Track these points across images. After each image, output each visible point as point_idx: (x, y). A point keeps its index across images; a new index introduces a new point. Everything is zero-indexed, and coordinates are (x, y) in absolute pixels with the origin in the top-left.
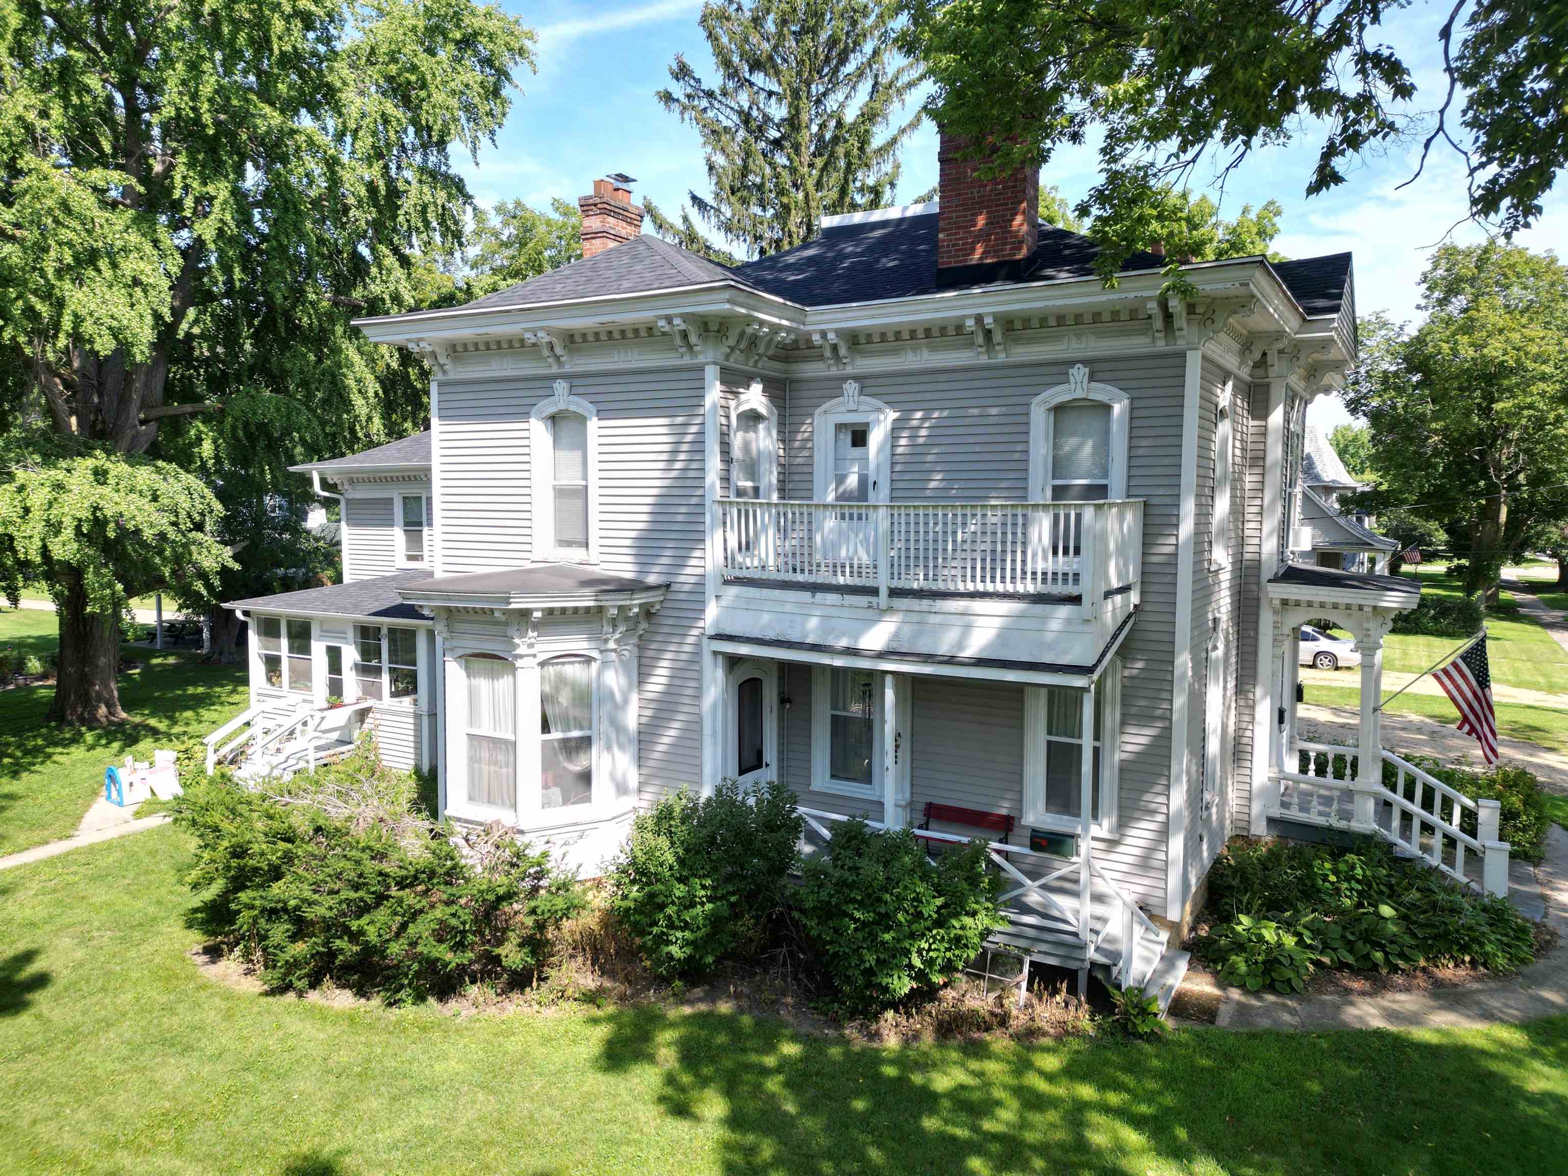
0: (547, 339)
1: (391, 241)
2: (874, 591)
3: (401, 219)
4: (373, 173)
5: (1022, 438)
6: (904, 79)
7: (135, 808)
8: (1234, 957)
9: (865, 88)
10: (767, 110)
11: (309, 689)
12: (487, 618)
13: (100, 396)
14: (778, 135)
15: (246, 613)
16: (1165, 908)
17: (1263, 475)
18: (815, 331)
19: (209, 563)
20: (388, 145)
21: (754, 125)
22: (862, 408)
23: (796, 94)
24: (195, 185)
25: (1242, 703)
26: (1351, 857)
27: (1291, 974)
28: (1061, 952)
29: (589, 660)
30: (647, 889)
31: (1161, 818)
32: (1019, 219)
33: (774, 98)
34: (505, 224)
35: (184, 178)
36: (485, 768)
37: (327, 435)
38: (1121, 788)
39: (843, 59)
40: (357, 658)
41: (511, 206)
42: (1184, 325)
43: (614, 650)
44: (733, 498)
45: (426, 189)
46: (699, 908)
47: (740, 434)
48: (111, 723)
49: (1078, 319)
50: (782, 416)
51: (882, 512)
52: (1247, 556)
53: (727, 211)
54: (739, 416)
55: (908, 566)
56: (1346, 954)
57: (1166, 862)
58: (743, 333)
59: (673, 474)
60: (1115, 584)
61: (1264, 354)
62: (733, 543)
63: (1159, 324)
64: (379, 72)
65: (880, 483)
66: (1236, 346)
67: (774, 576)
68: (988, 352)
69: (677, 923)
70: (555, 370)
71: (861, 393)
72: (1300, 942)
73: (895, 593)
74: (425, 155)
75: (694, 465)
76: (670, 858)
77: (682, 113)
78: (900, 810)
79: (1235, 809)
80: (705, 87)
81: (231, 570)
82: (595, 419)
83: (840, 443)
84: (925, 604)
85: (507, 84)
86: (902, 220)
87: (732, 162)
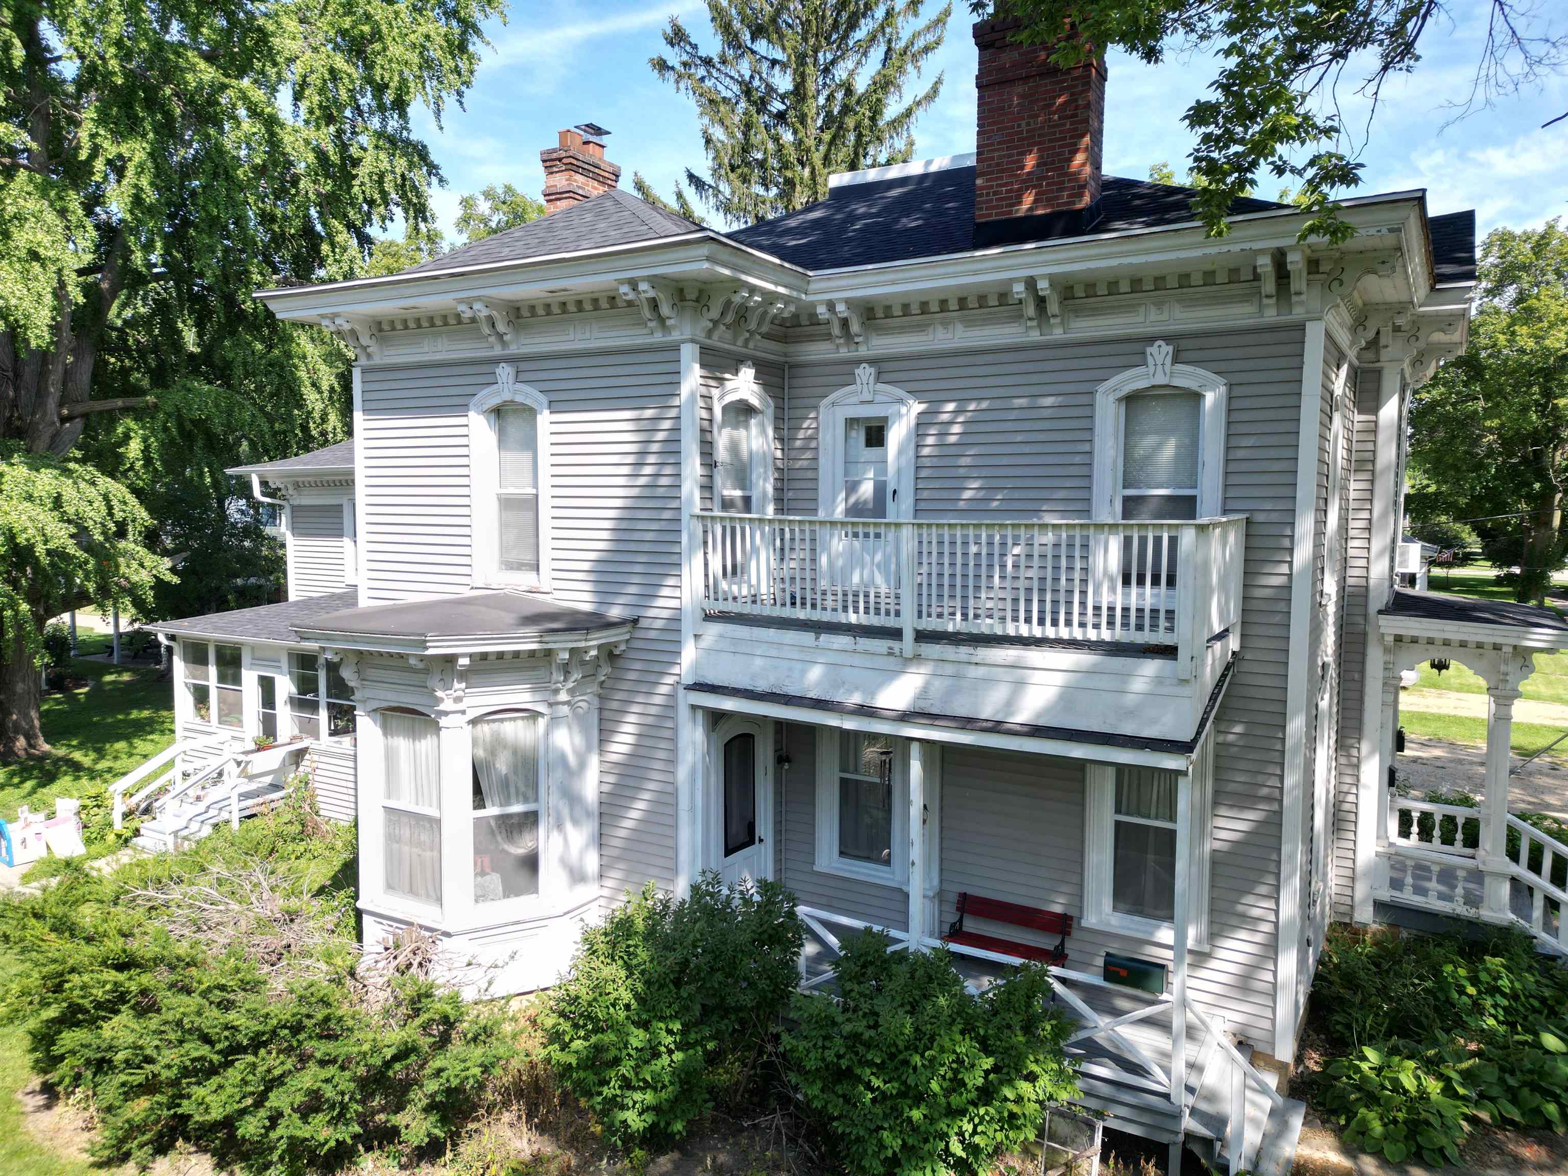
0: (484, 312)
1: (345, 215)
2: (896, 634)
3: (356, 189)
4: (325, 137)
5: (1085, 436)
6: (920, 43)
7: (25, 869)
8: (1363, 1111)
9: (877, 53)
10: (770, 80)
11: (240, 723)
12: (401, 663)
13: (17, 389)
14: (782, 107)
15: (172, 638)
16: (1272, 1044)
17: (1372, 482)
18: (821, 302)
19: (143, 577)
20: (341, 107)
21: (756, 95)
22: (879, 398)
23: (801, 59)
24: (106, 144)
25: (1343, 760)
26: (1494, 962)
27: (1443, 1141)
28: (1146, 1119)
29: (534, 715)
30: (593, 1039)
31: (1267, 928)
32: (1080, 158)
33: (777, 67)
34: (495, 209)
35: (93, 136)
36: (406, 849)
37: (275, 434)
38: (1212, 886)
39: (853, 25)
40: (294, 690)
41: (500, 191)
42: (1304, 287)
43: (567, 703)
44: (717, 513)
45: (383, 156)
46: (665, 1060)
47: (726, 432)
48: (30, 757)
49: (1159, 283)
50: (779, 408)
51: (907, 533)
52: (1350, 581)
53: (725, 188)
54: (725, 409)
55: (940, 596)
56: (1510, 1107)
57: (1275, 985)
58: (728, 304)
59: (642, 481)
60: (1217, 629)
61: (1378, 333)
62: (716, 565)
63: (1269, 286)
64: (331, 24)
65: (902, 493)
66: (1349, 321)
67: (768, 611)
68: (1039, 326)
69: (634, 1083)
70: (498, 351)
71: (878, 380)
72: (1448, 1090)
73: (922, 636)
74: (384, 120)
75: (668, 470)
76: (626, 996)
77: (677, 82)
78: (927, 902)
79: (1334, 890)
80: (702, 53)
81: (168, 583)
82: (546, 412)
83: (852, 442)
84: (964, 652)
85: (475, 38)
86: (924, 177)
87: (731, 135)
